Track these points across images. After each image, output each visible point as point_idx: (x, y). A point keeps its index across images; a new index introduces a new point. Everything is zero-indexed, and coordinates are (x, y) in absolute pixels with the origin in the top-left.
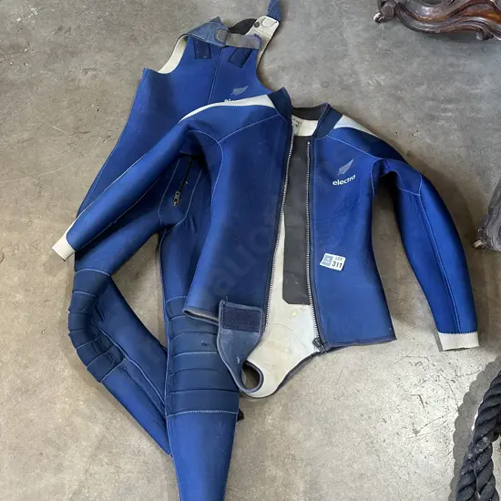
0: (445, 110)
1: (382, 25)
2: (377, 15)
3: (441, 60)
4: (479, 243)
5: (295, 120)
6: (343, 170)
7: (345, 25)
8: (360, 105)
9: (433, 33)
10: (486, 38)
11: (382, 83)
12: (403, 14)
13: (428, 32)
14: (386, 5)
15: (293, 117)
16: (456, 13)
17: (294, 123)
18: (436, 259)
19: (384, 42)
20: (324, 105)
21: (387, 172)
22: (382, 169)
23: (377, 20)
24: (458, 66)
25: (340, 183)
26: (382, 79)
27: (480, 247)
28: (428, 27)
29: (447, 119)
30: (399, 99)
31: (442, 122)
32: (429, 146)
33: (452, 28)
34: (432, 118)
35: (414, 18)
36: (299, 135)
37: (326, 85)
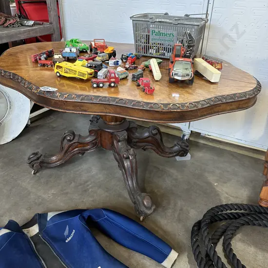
0: (88, 185)
1: (38, 174)
2: (33, 172)
3: (72, 171)
4: (142, 218)
5: (25, 231)
6: (66, 233)
7: (21, 183)
8: (51, 206)
9: (62, 164)
10: (83, 154)
11: (55, 193)
12: (45, 165)
13: (59, 165)
14: (35, 165)
15: (23, 230)
16: (66, 152)
17: (25, 232)
18: (133, 235)
19: (43, 179)
20: (36, 215)
21: (86, 218)
22: (84, 218)
23: (34, 174)
24: (79, 170)
25: (69, 239)
26: (53, 191)
27: (143, 219)
28: (58, 163)
29: (91, 188)
30: (67, 193)
31: (90, 190)
32: (93, 201)
33: (68, 158)
34: (85, 191)
35: (50, 163)
36: (32, 235)
37: (29, 208)
